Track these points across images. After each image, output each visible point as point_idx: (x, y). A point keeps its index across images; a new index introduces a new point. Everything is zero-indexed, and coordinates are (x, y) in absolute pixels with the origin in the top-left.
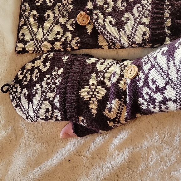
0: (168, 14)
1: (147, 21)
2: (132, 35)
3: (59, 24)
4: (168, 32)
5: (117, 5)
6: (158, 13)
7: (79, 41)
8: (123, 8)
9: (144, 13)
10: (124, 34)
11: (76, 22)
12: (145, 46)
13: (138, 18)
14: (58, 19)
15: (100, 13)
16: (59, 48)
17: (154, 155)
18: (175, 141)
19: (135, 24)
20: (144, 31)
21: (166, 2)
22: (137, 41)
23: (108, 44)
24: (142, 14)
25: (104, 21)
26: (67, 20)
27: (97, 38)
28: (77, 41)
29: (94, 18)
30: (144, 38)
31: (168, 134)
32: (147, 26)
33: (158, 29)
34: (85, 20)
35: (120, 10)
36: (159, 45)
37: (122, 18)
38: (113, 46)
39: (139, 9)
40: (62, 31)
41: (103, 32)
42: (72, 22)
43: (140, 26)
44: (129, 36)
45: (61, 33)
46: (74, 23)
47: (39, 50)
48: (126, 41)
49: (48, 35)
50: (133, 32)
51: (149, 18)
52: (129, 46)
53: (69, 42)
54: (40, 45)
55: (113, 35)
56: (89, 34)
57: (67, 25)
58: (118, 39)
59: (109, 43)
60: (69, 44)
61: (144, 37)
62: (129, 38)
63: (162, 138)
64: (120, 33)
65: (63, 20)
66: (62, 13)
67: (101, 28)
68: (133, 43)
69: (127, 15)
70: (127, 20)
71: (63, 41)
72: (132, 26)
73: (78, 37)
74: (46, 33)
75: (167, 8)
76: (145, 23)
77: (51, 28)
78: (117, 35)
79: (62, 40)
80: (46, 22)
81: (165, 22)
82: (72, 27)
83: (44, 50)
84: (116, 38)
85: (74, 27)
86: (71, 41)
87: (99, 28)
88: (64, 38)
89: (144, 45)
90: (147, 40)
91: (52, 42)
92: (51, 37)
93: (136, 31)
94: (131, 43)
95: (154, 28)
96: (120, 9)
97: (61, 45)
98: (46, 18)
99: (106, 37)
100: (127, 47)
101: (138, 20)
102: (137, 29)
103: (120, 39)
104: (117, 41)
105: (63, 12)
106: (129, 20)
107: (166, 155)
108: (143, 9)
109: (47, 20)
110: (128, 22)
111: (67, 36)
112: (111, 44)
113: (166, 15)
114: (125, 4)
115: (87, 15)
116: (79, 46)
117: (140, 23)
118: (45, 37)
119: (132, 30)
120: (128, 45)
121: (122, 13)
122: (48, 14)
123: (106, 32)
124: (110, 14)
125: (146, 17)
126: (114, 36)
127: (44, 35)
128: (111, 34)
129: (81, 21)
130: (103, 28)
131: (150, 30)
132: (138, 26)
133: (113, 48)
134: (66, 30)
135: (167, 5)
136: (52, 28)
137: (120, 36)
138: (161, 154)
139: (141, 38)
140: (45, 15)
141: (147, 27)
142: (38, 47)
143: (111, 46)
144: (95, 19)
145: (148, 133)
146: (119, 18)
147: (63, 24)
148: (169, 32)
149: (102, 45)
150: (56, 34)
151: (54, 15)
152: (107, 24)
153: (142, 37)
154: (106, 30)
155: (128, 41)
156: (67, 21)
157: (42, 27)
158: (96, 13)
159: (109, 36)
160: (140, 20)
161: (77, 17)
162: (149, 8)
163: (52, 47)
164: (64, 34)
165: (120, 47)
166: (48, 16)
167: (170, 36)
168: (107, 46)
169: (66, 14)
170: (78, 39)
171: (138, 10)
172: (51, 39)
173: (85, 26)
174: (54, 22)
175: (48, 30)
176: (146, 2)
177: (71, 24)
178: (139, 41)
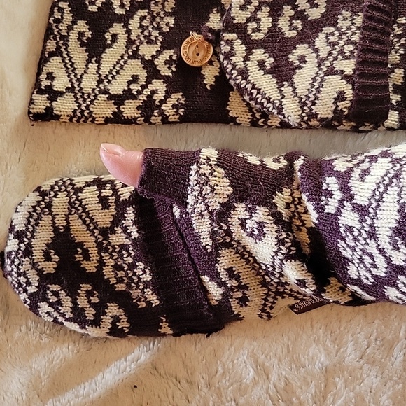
0: (398, 57)
1: (348, 67)
2: (309, 98)
3: (138, 59)
4: (395, 98)
5: (279, 26)
6: (375, 52)
7: (183, 102)
8: (294, 33)
9: (342, 48)
10: (292, 93)
11: (180, 58)
12: (338, 126)
13: (326, 59)
14: (138, 47)
15: (239, 41)
16: (133, 115)
17: (340, 389)
18: (393, 359)
19: (320, 73)
20: (341, 90)
21: (396, 28)
22: (322, 113)
23: (251, 115)
24: (337, 50)
25: (246, 59)
26: (157, 51)
27: (226, 100)
28: (177, 101)
29: (223, 52)
30: (338, 106)
31: (376, 340)
32: (348, 78)
33: (374, 88)
34: (202, 54)
35: (286, 38)
36: (371, 126)
37: (290, 56)
38: (262, 120)
39: (332, 39)
40: (143, 75)
41: (242, 86)
42: (171, 57)
43: (330, 77)
44: (303, 100)
45: (142, 81)
46: (174, 58)
47: (86, 114)
48: (296, 110)
49: (109, 82)
50: (312, 91)
51: (353, 61)
52: (302, 123)
53: (159, 102)
54: (89, 103)
55: (265, 94)
56: (208, 88)
57: (156, 63)
58: (277, 105)
59: (253, 112)
60: (159, 107)
61: (338, 104)
62: (303, 104)
63: (363, 349)
64: (281, 91)
65: (147, 51)
66: (148, 34)
67: (237, 76)
68: (312, 115)
69: (302, 49)
70: (300, 62)
71: (145, 99)
72: (313, 77)
73: (181, 94)
74: (106, 77)
75: (398, 42)
76: (342, 72)
77: (119, 66)
78: (275, 95)
79: (143, 97)
80: (107, 51)
81: (390, 73)
82: (169, 68)
83: (97, 116)
84: (271, 102)
85: (174, 69)
86: (162, 102)
87: (234, 76)
88: (147, 92)
89: (336, 123)
90: (346, 113)
91: (119, 100)
92: (117, 87)
93: (321, 89)
94: (307, 115)
95: (363, 86)
96: (286, 36)
97: (139, 108)
98: (109, 42)
99: (247, 98)
100: (297, 125)
101: (328, 63)
102: (323, 83)
103: (281, 104)
104: (274, 108)
105: (150, 33)
106: (305, 62)
107: (369, 391)
108: (340, 39)
109: (110, 46)
110: (304, 65)
111: (154, 89)
112: (257, 115)
113: (394, 57)
114: (298, 23)
115: (206, 44)
116: (182, 114)
117: (331, 71)
118: (102, 86)
119: (312, 86)
120: (298, 121)
121: (291, 44)
122: (115, 32)
123: (249, 86)
124: (260, 44)
125: (347, 58)
126: (267, 96)
127: (100, 81)
128: (262, 91)
129: (190, 55)
130: (243, 76)
131: (353, 89)
132: (325, 77)
133: (262, 124)
134: (153, 73)
135: (396, 36)
136: (122, 67)
137: (281, 99)
138: (358, 387)
139: (332, 105)
140: (108, 36)
141: (348, 82)
142: (84, 108)
143: (259, 120)
144: (225, 52)
145: (329, 332)
146: (282, 56)
147: (147, 59)
148: (398, 97)
149: (236, 116)
150: (130, 82)
151: (129, 37)
152: (252, 66)
153: (335, 103)
154: (249, 82)
155: (299, 111)
156: (159, 53)
157: (98, 62)
158: (228, 40)
159: (254, 95)
160: (332, 65)
161: (183, 45)
162: (356, 38)
163: (116, 110)
164: (149, 82)
165: (278, 125)
166: (115, 37)
167: (399, 107)
168: (249, 118)
169: (156, 37)
170: (180, 97)
171: (328, 39)
172: (115, 93)
173: (200, 69)
174: (127, 52)
175: (111, 70)
176: (349, 23)
177: (167, 60)
178: (326, 113)
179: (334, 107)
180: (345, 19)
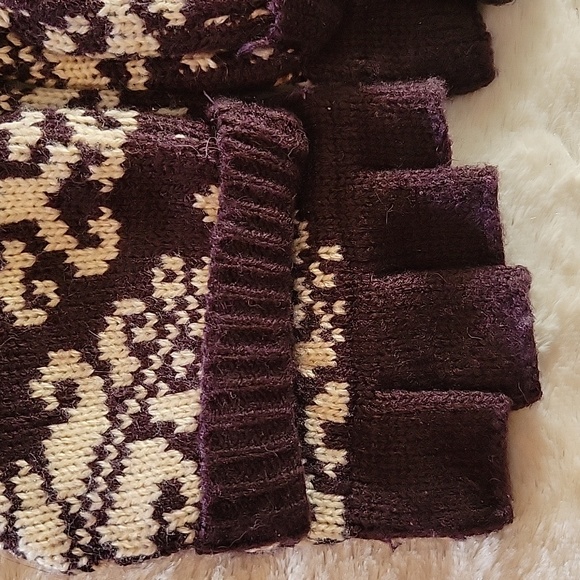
0: (331, 352)
1: (181, 410)
2: (90, 503)
4: (332, 459)
8: (36, 317)
9: (168, 359)
10: (41, 492)
13: (130, 392)
19: (114, 432)
20: (169, 477)
21: (317, 272)
22: (126, 543)
24: (155, 366)
30: (167, 523)
32: (183, 444)
35: (16, 329)
37: (34, 384)
39: (142, 335)
43: (141, 444)
44: (73, 510)
48: (53, 540)
50: (96, 484)
51: (195, 394)
61: (167, 517)
62: (72, 522)
69: (63, 365)
70: (63, 402)
72: (97, 444)
75: (328, 309)
93: (120, 479)
94: (87, 553)
96: (17, 323)
101: (133, 405)
102: (125, 462)
103: (11, 526)
106: (74, 401)
108: (163, 334)
110: (72, 411)
113: (320, 351)
114: (46, 288)
117: (143, 428)
119: (96, 469)
125: (178, 387)
132: (130, 446)
135: (317, 294)
139: (151, 522)
141: (186, 455)
148: (341, 456)
153: (157, 516)
155: (63, 543)
160: (144, 409)
162: (198, 330)
171: (130, 335)
176: (181, 289)
178: (137, 543)
179: (156, 528)
180: (170, 277)
